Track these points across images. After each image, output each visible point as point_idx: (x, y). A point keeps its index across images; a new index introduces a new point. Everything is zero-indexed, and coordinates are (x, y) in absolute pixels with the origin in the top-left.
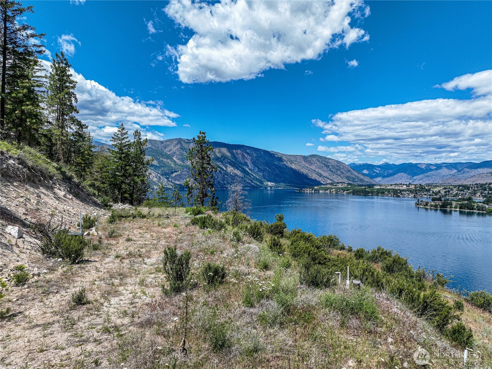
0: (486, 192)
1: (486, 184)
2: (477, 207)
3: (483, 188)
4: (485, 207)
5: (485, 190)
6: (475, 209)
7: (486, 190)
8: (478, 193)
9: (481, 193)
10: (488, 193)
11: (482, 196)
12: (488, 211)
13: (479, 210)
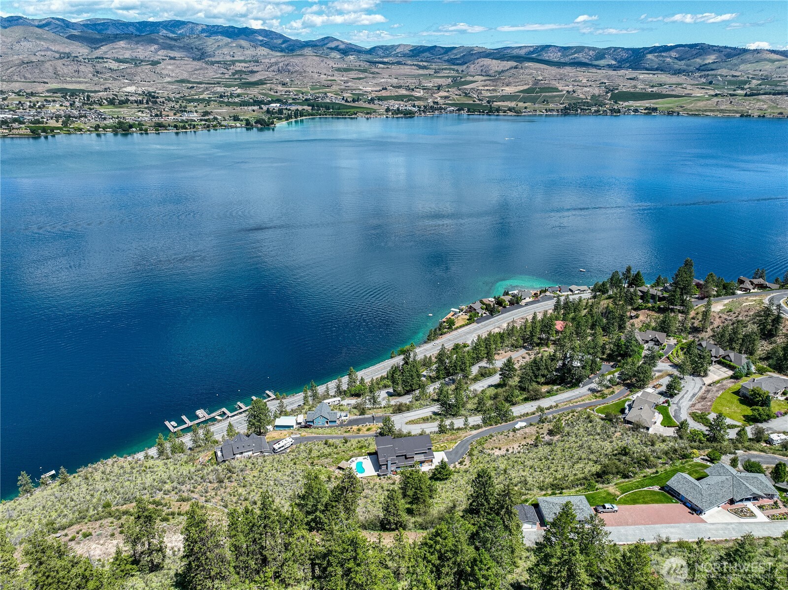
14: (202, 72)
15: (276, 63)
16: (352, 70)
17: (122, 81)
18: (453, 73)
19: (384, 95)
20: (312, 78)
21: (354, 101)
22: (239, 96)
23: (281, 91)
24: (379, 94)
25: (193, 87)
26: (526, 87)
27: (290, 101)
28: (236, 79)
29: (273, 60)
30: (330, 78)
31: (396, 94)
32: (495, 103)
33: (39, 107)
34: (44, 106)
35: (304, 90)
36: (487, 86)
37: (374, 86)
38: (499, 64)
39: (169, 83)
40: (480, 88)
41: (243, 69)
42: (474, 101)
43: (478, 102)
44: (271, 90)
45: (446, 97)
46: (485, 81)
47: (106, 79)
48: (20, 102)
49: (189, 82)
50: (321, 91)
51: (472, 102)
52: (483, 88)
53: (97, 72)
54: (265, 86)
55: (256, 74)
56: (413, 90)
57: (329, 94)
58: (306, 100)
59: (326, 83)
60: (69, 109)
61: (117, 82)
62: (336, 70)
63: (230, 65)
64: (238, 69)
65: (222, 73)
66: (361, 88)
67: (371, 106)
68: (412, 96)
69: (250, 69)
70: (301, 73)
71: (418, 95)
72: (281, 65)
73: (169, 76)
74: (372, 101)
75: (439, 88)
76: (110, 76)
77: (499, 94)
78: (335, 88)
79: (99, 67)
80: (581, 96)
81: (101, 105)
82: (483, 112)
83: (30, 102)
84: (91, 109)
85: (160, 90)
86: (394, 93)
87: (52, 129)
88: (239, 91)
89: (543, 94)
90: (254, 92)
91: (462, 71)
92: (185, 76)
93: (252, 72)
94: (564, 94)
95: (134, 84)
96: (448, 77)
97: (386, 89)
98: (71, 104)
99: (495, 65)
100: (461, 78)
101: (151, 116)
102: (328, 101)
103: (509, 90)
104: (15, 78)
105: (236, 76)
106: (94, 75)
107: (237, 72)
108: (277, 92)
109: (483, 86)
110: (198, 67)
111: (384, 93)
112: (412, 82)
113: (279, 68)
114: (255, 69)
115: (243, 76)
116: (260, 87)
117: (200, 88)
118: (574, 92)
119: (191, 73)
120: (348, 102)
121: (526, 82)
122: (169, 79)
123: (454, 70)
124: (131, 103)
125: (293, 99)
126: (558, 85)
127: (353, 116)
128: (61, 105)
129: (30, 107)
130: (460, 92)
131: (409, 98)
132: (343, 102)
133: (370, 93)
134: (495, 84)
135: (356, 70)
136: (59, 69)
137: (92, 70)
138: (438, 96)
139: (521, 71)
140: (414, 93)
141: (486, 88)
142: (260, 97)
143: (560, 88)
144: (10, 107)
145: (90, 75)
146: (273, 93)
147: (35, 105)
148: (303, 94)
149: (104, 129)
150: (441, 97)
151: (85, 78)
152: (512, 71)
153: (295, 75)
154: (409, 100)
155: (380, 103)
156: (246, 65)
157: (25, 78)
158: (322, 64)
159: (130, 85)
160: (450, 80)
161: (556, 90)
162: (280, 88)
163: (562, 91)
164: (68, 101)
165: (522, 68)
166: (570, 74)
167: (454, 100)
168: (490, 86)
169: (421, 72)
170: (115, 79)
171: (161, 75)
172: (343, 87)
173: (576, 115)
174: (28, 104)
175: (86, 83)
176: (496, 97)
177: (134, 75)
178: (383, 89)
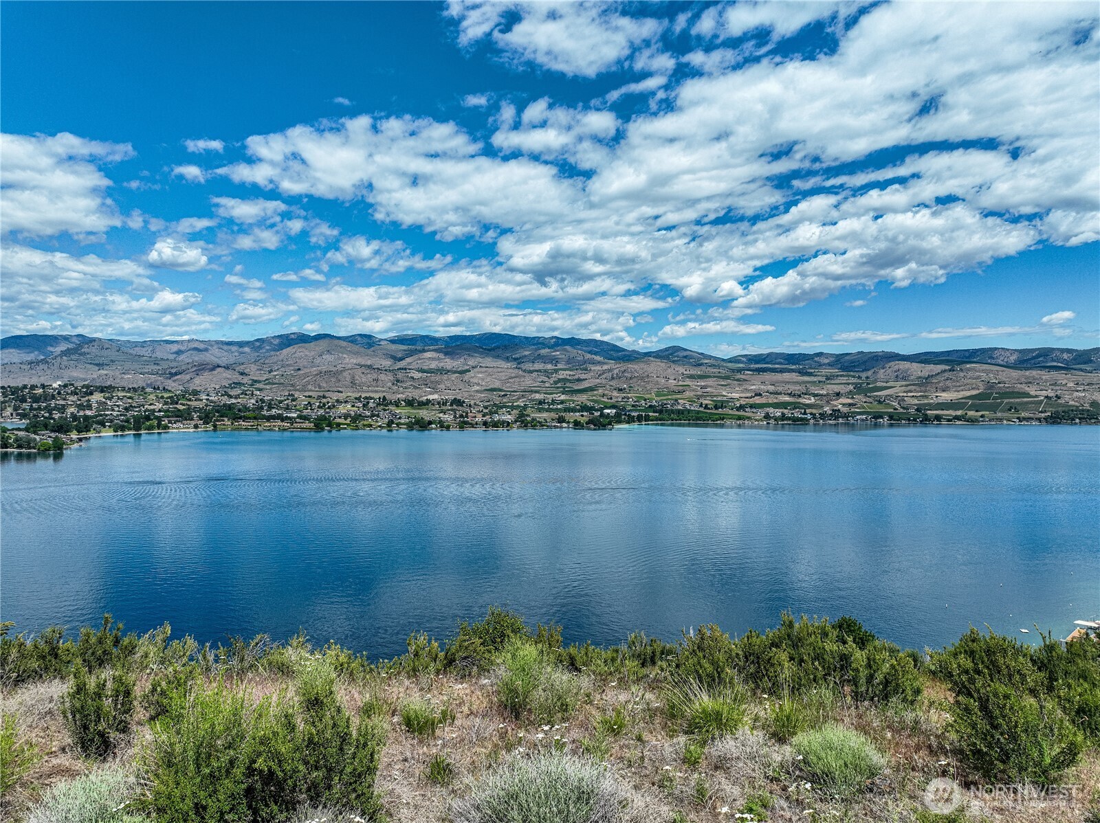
0: (26, 406)
1: (25, 387)
2: (16, 440)
3: (18, 397)
4: (35, 439)
5: (23, 400)
6: (11, 446)
7: (26, 401)
8: (8, 409)
9: (16, 409)
10: (32, 409)
11: (18, 414)
12: (42, 448)
13: (19, 447)
14: (517, 379)
15: (610, 370)
16: (710, 377)
17: (424, 389)
18: (855, 380)
19: (758, 402)
20: (657, 383)
21: (716, 407)
22: (562, 402)
23: (617, 397)
24: (751, 401)
25: (506, 395)
26: (974, 392)
27: (630, 408)
28: (558, 388)
29: (605, 367)
30: (681, 383)
31: (775, 401)
32: (929, 412)
33: (329, 408)
34: (334, 406)
35: (647, 396)
36: (911, 391)
37: (742, 392)
38: (924, 368)
39: (477, 391)
40: (901, 394)
41: (568, 377)
42: (895, 409)
43: (902, 410)
44: (603, 395)
45: (850, 405)
46: (907, 386)
47: (406, 388)
48: (309, 403)
49: (501, 390)
50: (670, 397)
51: (892, 410)
52: (905, 394)
53: (398, 381)
54: (595, 392)
55: (584, 382)
56: (800, 396)
57: (680, 401)
58: (650, 406)
59: (676, 389)
60: (361, 409)
61: (417, 391)
62: (688, 377)
63: (552, 374)
64: (561, 377)
65: (542, 382)
66: (724, 393)
67: (741, 413)
68: (799, 403)
69: (576, 377)
70: (642, 378)
71: (808, 402)
72: (615, 371)
73: (478, 384)
74: (741, 407)
75: (838, 394)
76: (411, 385)
77: (932, 401)
78: (687, 394)
79: (400, 375)
80: (1072, 403)
81: (397, 406)
82: (915, 420)
83: (320, 402)
84: (385, 410)
85: (466, 398)
86: (772, 400)
87: (338, 425)
88: (563, 397)
89: (1006, 401)
90: (583, 398)
91: (867, 378)
92: (497, 384)
93: (579, 380)
94: (1042, 401)
95: (436, 392)
96: (848, 384)
97: (760, 395)
98: (364, 405)
99: (917, 370)
100: (868, 384)
101: (455, 417)
102: (680, 407)
103: (946, 396)
104: (310, 387)
105: (559, 385)
106: (393, 384)
107: (560, 380)
108: (611, 399)
109: (904, 392)
110: (513, 375)
111: (758, 400)
112: (797, 389)
113: (613, 375)
114: (583, 376)
115: (568, 385)
116: (590, 393)
117: (514, 396)
118: (1058, 397)
119: (505, 382)
120: (709, 409)
121: (974, 386)
122: (478, 388)
123: (854, 377)
124: (433, 404)
125: (633, 406)
126: (1027, 389)
127: (719, 422)
128: (353, 406)
129: (319, 407)
130: (871, 400)
131: (795, 406)
132: (701, 409)
133: (738, 400)
134: (923, 389)
135: (715, 377)
136: (357, 377)
137: (392, 378)
138: (839, 404)
139: (962, 374)
140: (801, 400)
141: (910, 394)
142: (589, 404)
143: (1033, 393)
144: (298, 407)
145: (390, 384)
146: (606, 400)
147: (324, 405)
148: (645, 400)
149: (398, 425)
150: (844, 405)
151: (383, 387)
152: (946, 375)
153: (635, 380)
154: (795, 408)
155: (755, 410)
156: (571, 373)
157: (320, 387)
158: (669, 370)
159: (431, 393)
160: (851, 387)
161: (1028, 395)
162: (615, 394)
163: (1036, 396)
164: (361, 402)
165: (961, 370)
166: (1044, 377)
167: (864, 408)
168: (916, 391)
169: (806, 378)
170: (415, 388)
171: (469, 384)
172: (699, 393)
173: (1072, 424)
174: (318, 404)
175: (384, 392)
176: (929, 404)
177: (438, 383)
178: (756, 395)
